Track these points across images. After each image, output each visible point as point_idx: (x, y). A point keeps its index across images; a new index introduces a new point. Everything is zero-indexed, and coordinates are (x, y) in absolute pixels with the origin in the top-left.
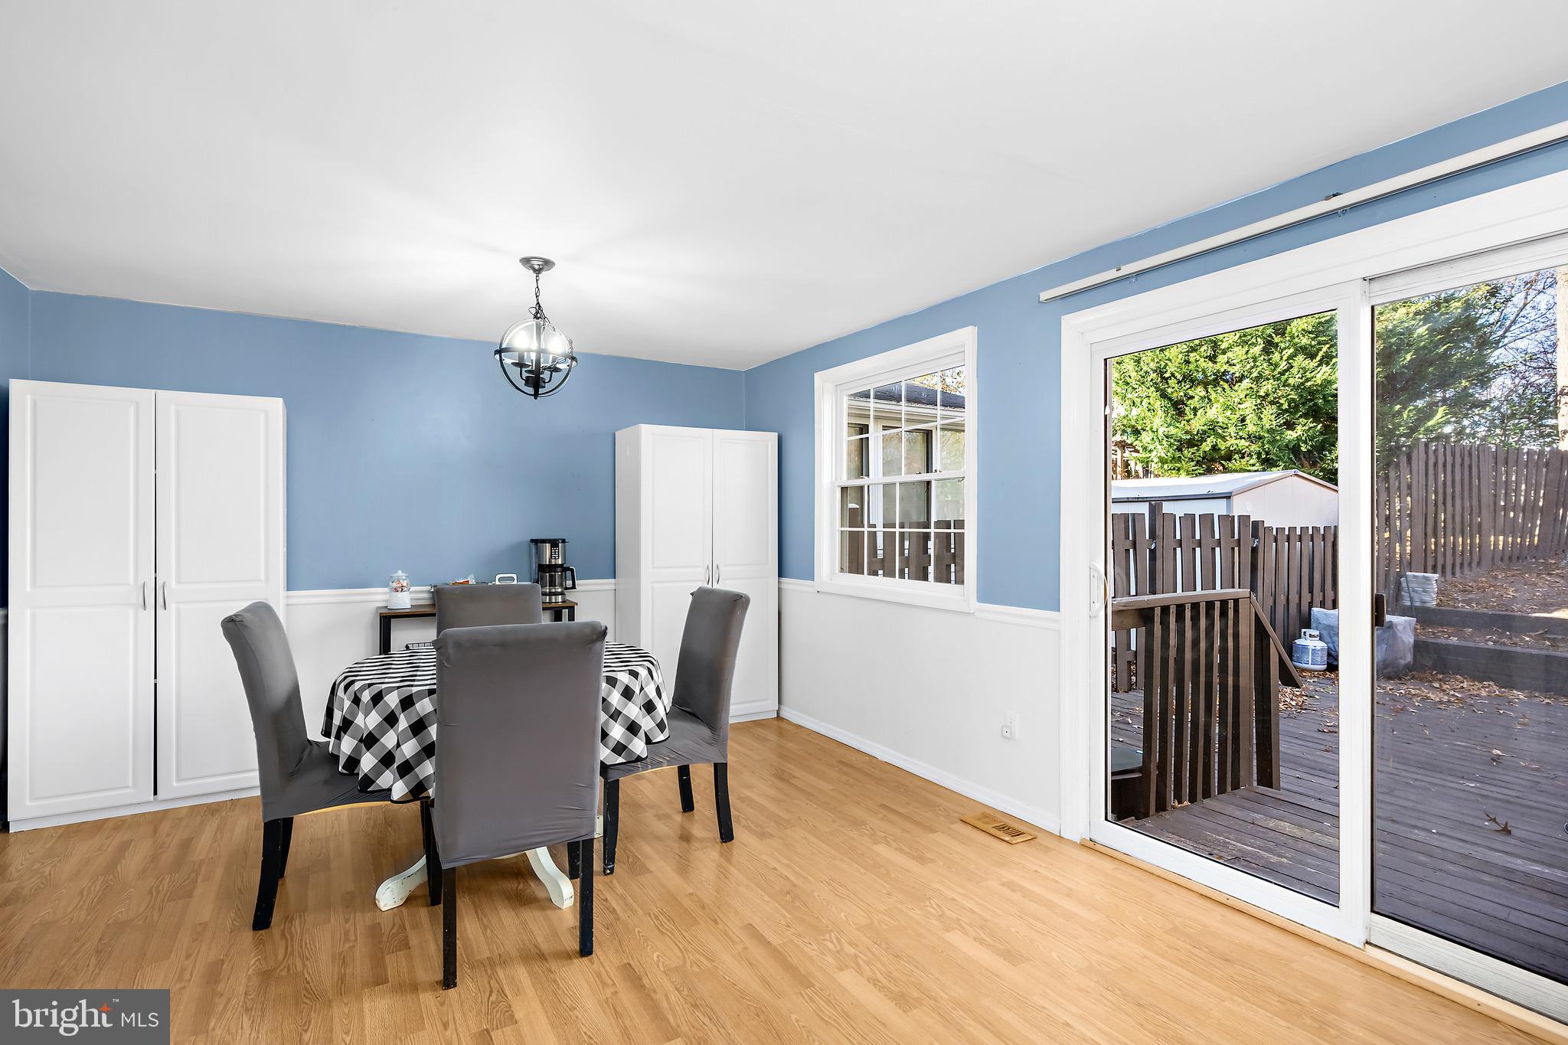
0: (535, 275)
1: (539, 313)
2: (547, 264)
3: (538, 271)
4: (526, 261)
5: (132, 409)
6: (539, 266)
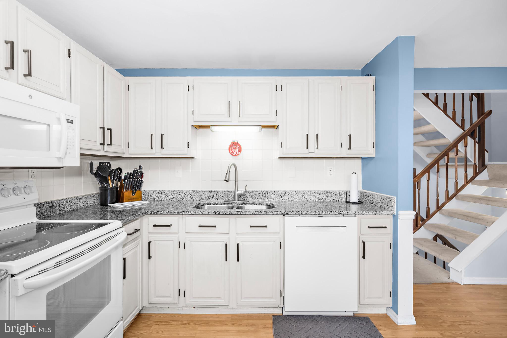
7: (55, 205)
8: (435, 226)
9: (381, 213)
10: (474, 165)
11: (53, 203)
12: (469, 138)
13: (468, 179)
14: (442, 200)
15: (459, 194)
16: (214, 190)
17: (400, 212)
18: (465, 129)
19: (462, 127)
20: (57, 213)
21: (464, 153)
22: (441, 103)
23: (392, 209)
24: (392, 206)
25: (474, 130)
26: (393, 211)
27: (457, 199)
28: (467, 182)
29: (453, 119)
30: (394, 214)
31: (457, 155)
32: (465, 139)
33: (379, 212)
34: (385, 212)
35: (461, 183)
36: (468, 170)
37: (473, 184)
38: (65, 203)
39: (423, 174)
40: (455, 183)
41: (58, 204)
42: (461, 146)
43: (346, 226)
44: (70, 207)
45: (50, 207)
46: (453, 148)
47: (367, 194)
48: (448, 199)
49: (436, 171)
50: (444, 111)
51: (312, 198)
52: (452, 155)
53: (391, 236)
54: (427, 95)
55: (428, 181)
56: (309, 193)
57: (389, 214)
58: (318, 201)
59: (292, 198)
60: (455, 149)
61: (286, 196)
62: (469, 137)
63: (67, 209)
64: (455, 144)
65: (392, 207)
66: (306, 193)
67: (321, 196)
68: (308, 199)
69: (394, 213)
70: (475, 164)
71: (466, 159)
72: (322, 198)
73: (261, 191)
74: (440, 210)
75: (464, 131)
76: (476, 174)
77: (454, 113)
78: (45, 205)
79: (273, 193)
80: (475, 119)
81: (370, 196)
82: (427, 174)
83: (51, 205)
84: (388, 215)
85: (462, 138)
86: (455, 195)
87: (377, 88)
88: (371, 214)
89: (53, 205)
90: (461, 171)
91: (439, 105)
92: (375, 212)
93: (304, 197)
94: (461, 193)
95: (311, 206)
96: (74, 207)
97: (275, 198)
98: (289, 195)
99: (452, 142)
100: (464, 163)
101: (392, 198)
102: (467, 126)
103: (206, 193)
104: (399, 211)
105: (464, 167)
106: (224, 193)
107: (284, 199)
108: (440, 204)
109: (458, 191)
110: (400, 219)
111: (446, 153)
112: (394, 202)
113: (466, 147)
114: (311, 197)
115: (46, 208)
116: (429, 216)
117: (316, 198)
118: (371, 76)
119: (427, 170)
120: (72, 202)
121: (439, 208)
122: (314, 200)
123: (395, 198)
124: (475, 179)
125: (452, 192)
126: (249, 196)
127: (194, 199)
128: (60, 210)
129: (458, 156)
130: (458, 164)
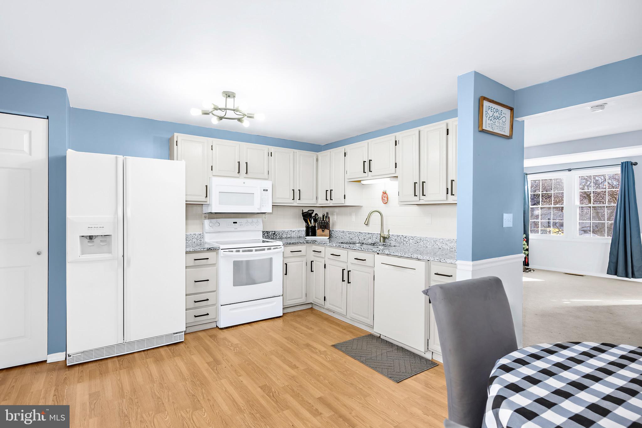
7: (276, 233)
11: (275, 232)
16: (371, 232)
20: (278, 238)
33: (443, 260)
34: (449, 260)
38: (283, 233)
41: (278, 233)
43: (415, 269)
44: (286, 236)
45: (273, 234)
51: (444, 246)
56: (441, 240)
58: (450, 250)
59: (426, 244)
61: (421, 242)
63: (284, 236)
66: (438, 240)
67: (452, 244)
68: (440, 247)
72: (453, 247)
73: (402, 236)
78: (270, 233)
79: (411, 238)
83: (274, 233)
88: (437, 261)
89: (275, 233)
92: (440, 259)
93: (436, 244)
95: (443, 254)
96: (289, 236)
97: (412, 243)
98: (424, 241)
103: (366, 235)
106: (377, 235)
107: (420, 245)
114: (443, 244)
115: (271, 234)
117: (447, 247)
120: (287, 233)
122: (446, 249)
126: (393, 240)
127: (360, 238)
128: (279, 236)
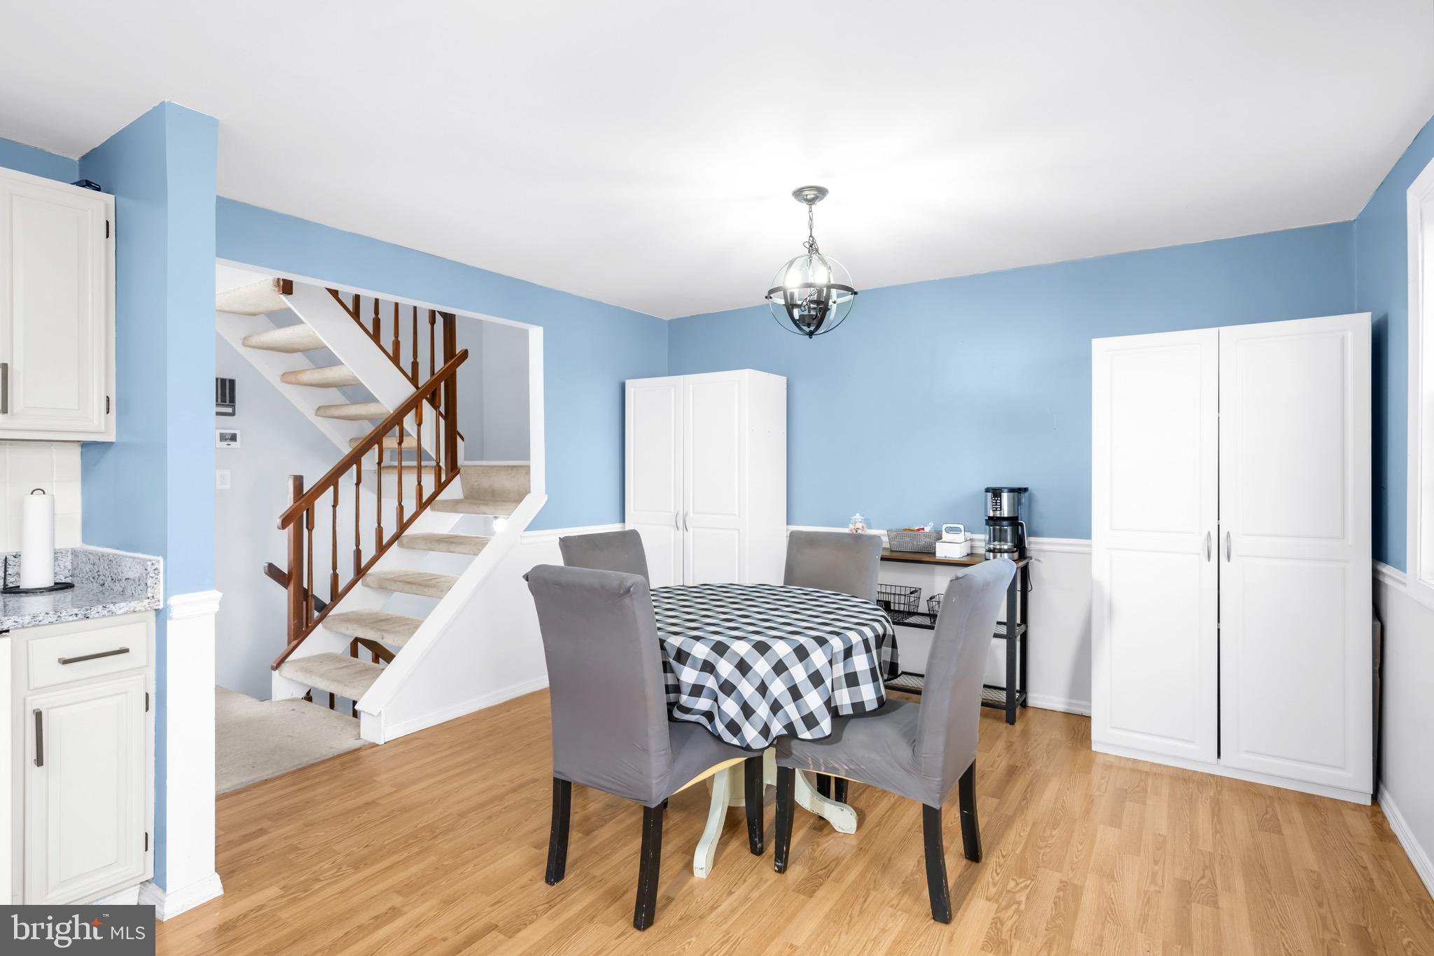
0: (808, 207)
1: (812, 247)
2: (821, 192)
3: (811, 202)
4: (798, 194)
5: (673, 390)
6: (812, 195)
8: (348, 619)
9: (109, 611)
10: (435, 467)
12: (426, 405)
13: (425, 498)
14: (368, 551)
15: (405, 533)
17: (174, 600)
18: (420, 386)
19: (414, 379)
21: (416, 437)
22: (367, 316)
23: (150, 595)
24: (149, 584)
25: (436, 389)
26: (153, 600)
27: (401, 545)
28: (422, 506)
29: (395, 359)
30: (157, 608)
31: (400, 443)
32: (417, 408)
33: (100, 610)
34: (123, 604)
35: (410, 507)
36: (423, 476)
37: (433, 509)
39: (320, 489)
40: (397, 508)
42: (409, 421)
46: (393, 426)
47: (91, 557)
48: (382, 548)
49: (355, 481)
50: (376, 336)
52: (390, 442)
53: (151, 674)
54: (334, 293)
55: (334, 506)
57: (137, 609)
60: (397, 428)
62: (425, 402)
64: (396, 419)
65: (149, 590)
69: (158, 603)
70: (438, 464)
71: (420, 453)
74: (364, 578)
75: (417, 387)
76: (440, 487)
77: (397, 344)
80: (440, 364)
81: (97, 561)
82: (331, 488)
84: (134, 615)
85: (412, 404)
86: (396, 537)
87: (117, 230)
90: (410, 480)
91: (361, 320)
92: (87, 610)
94: (409, 532)
99: (392, 412)
100: (415, 463)
101: (149, 563)
102: (424, 377)
104: (171, 598)
105: (416, 471)
108: (363, 563)
109: (403, 526)
110: (171, 618)
111: (375, 439)
112: (156, 572)
113: (419, 425)
116: (336, 596)
118: (99, 189)
119: (331, 480)
121: (360, 572)
123: (158, 562)
124: (437, 499)
125: (390, 530)
129: (403, 445)
130: (403, 465)
